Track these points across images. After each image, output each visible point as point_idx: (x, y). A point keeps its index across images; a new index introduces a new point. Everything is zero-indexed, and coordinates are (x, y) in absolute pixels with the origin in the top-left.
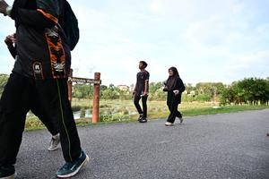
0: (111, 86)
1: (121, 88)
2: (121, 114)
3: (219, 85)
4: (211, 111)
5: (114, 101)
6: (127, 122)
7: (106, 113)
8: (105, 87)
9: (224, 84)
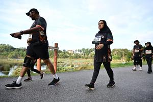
0: (64, 50)
1: (70, 52)
2: (70, 67)
3: (126, 50)
4: (121, 65)
5: (65, 59)
6: (74, 71)
7: (61, 66)
8: (60, 51)
9: (128, 49)
